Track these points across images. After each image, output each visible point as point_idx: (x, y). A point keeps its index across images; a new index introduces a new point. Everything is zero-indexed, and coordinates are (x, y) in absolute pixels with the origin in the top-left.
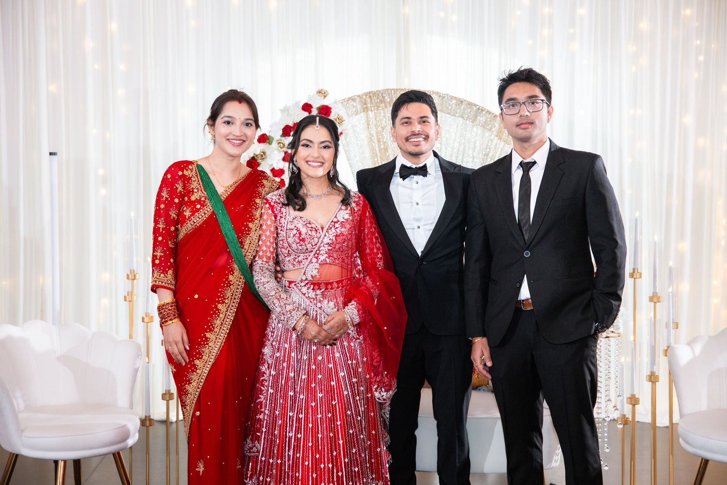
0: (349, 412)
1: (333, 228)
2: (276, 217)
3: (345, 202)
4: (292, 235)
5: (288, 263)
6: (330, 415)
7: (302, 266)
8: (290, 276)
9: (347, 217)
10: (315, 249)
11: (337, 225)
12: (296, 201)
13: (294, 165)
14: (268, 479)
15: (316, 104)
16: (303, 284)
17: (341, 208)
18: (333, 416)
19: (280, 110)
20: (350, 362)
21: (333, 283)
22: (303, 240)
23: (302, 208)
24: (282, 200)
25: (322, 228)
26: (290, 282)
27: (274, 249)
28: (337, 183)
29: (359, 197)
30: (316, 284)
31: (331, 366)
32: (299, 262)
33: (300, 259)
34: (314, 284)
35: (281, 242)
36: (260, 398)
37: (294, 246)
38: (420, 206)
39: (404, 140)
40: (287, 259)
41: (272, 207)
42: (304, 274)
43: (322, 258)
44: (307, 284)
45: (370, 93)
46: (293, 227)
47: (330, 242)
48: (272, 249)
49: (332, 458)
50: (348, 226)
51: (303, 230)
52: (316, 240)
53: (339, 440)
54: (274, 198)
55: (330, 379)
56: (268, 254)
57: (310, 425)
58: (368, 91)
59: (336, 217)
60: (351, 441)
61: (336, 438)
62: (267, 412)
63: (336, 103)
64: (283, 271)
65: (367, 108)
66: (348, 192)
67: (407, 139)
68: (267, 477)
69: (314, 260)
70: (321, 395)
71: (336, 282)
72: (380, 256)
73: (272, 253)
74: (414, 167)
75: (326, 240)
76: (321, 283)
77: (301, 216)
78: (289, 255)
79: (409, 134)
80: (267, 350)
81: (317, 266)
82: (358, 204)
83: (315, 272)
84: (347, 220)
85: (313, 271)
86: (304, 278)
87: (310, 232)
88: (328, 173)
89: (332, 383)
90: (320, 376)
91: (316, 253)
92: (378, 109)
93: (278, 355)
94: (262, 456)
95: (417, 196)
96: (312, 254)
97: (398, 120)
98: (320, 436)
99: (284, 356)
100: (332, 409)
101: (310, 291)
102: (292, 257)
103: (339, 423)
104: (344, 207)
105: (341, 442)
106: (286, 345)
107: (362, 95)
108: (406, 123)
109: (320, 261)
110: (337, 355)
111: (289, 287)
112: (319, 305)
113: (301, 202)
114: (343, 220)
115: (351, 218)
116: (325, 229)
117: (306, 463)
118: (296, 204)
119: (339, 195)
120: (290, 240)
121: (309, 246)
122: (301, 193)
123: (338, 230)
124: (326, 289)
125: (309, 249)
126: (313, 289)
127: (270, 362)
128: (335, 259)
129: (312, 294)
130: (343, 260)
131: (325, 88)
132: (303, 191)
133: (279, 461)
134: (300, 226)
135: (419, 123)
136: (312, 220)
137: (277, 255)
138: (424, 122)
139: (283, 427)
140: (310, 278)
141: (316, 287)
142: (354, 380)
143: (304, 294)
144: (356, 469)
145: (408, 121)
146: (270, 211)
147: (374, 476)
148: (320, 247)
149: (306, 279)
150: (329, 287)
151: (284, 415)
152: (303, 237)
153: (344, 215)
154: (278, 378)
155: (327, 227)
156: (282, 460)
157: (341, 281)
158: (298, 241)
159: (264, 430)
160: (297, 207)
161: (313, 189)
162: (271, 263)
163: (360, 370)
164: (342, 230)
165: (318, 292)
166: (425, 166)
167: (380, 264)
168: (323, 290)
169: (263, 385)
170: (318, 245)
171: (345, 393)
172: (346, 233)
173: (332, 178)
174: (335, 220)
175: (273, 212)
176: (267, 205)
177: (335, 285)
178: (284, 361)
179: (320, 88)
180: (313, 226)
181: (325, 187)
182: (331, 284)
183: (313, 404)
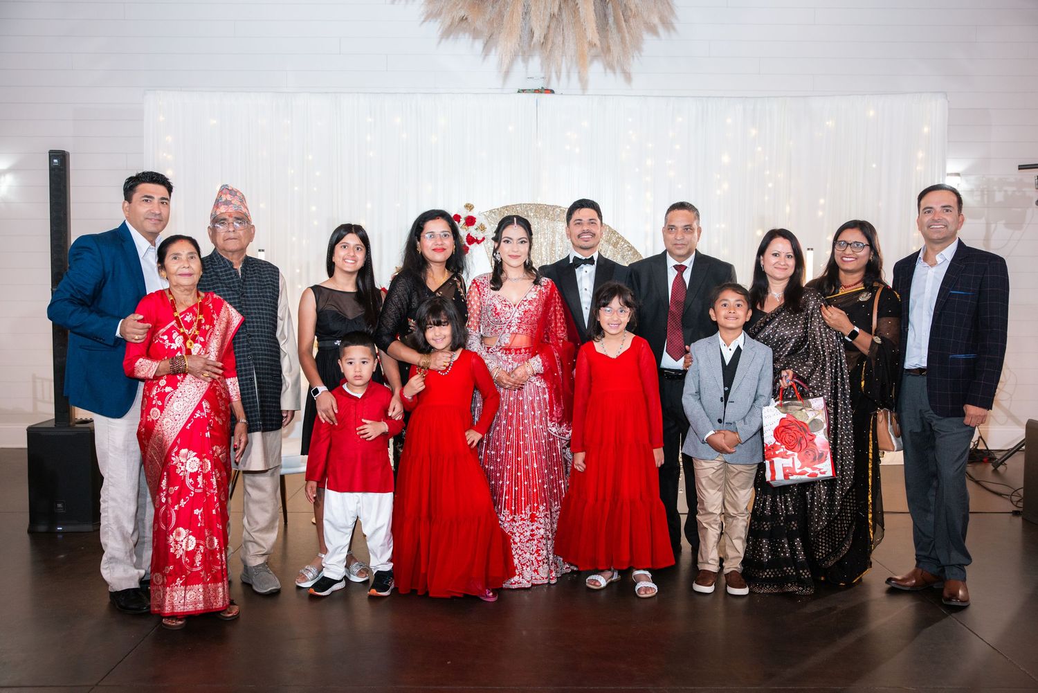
1: (522, 305)
2: (480, 294)
4: (490, 309)
5: (487, 331)
7: (497, 335)
8: (488, 342)
9: (536, 297)
10: (508, 322)
11: (525, 303)
15: (464, 214)
16: (498, 349)
17: (531, 290)
21: (521, 349)
22: (498, 314)
23: (499, 288)
25: (515, 306)
26: (488, 347)
27: (480, 319)
29: (548, 282)
30: (507, 350)
32: (496, 331)
33: (496, 329)
34: (506, 350)
35: (484, 315)
37: (491, 319)
38: (588, 292)
39: (576, 237)
40: (487, 328)
41: (478, 286)
42: (499, 341)
44: (501, 349)
45: (507, 207)
46: (491, 303)
47: (520, 316)
48: (478, 320)
50: (535, 304)
51: (499, 307)
52: (508, 315)
54: (480, 279)
56: (475, 324)
59: (526, 297)
63: (480, 213)
67: (579, 237)
69: (507, 330)
71: (525, 347)
73: (477, 323)
74: (584, 258)
75: (517, 315)
76: (512, 349)
77: (499, 294)
78: (488, 325)
79: (580, 233)
81: (509, 335)
82: (546, 287)
83: (507, 341)
84: (535, 299)
85: (506, 340)
86: (499, 345)
91: (508, 325)
95: (586, 283)
96: (505, 325)
97: (572, 222)
102: (490, 327)
109: (511, 331)
113: (500, 284)
114: (532, 299)
115: (539, 298)
116: (517, 306)
119: (531, 278)
120: (489, 314)
121: (503, 319)
122: (501, 277)
123: (527, 307)
124: (516, 354)
125: (503, 322)
126: (506, 354)
128: (524, 330)
129: (505, 357)
130: (532, 332)
131: (472, 203)
132: (503, 276)
134: (496, 302)
135: (589, 224)
136: (507, 299)
138: (592, 223)
140: (503, 345)
141: (508, 352)
143: (498, 358)
145: (580, 223)
146: (476, 290)
148: (511, 320)
149: (500, 346)
150: (518, 352)
152: (498, 311)
155: (518, 304)
157: (529, 348)
158: (494, 314)
161: (513, 273)
162: (478, 331)
164: (530, 307)
166: (592, 258)
170: (510, 318)
172: (533, 310)
174: (525, 299)
175: (479, 290)
176: (475, 285)
177: (523, 351)
179: (467, 203)
180: (507, 303)
181: (522, 273)
182: (520, 349)
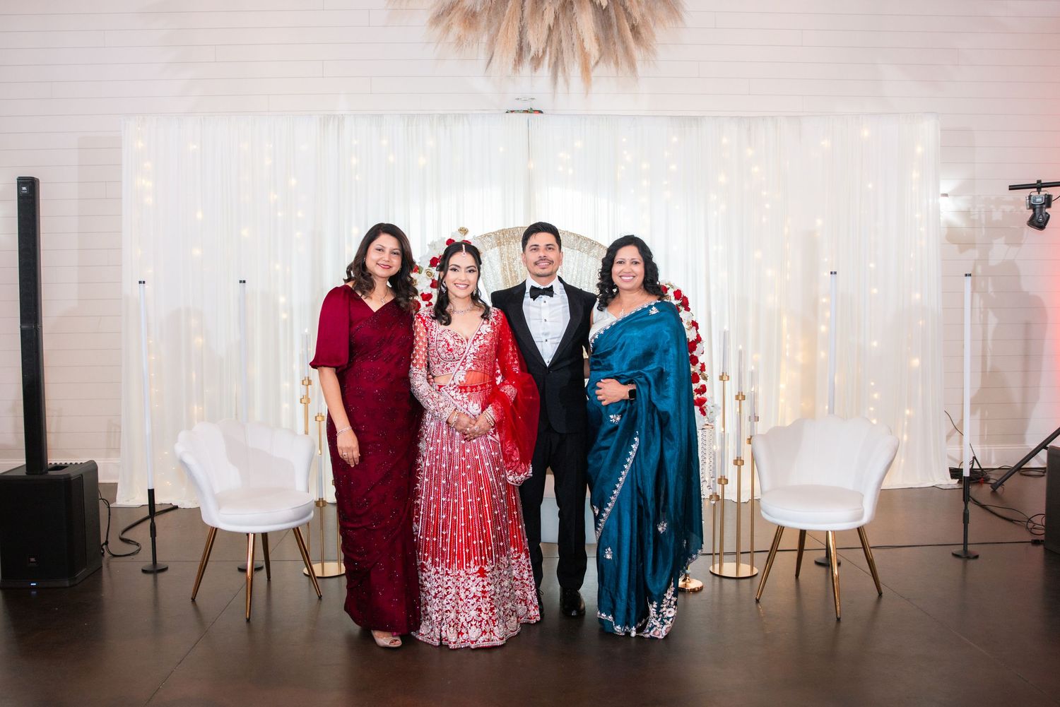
0: (494, 496)
1: (477, 340)
2: (427, 329)
3: (485, 316)
4: (441, 346)
5: (437, 368)
6: (479, 499)
7: (450, 373)
8: (441, 381)
9: (489, 330)
10: (462, 358)
11: (481, 338)
12: (444, 316)
13: (443, 286)
14: (426, 555)
16: (452, 388)
17: (483, 323)
18: (481, 499)
19: (429, 245)
20: (493, 454)
22: (451, 350)
23: (448, 322)
24: (432, 315)
25: (467, 340)
26: (440, 387)
27: (426, 357)
28: (479, 301)
29: (498, 313)
30: (462, 388)
31: (477, 457)
32: (448, 369)
33: (448, 366)
34: (461, 388)
35: (432, 352)
36: (417, 486)
37: (443, 355)
38: (548, 323)
39: (533, 265)
40: (437, 366)
42: (453, 379)
43: (468, 366)
44: (455, 388)
46: (442, 339)
47: (475, 352)
48: (424, 358)
49: (483, 536)
50: (489, 338)
51: (451, 342)
52: (462, 350)
53: (487, 520)
54: (426, 313)
55: (478, 468)
56: (421, 362)
57: (463, 508)
58: (501, 229)
60: (496, 521)
61: (485, 519)
62: (423, 498)
63: (474, 238)
64: (434, 377)
65: (500, 243)
66: (488, 308)
67: (536, 264)
68: (425, 553)
69: (462, 368)
70: (470, 483)
71: (480, 385)
72: (516, 362)
73: (424, 361)
74: (542, 288)
76: (467, 387)
77: (448, 329)
78: (439, 362)
79: (537, 259)
80: (422, 446)
81: (464, 372)
82: (496, 318)
83: (462, 379)
85: (460, 377)
86: (452, 383)
87: (456, 343)
88: (472, 294)
89: (479, 472)
90: (469, 467)
91: (463, 362)
92: (509, 244)
93: (431, 449)
94: (421, 535)
95: (545, 313)
96: (459, 362)
97: (528, 247)
98: (471, 517)
99: (437, 450)
100: (480, 494)
101: (458, 394)
102: (442, 364)
103: (487, 506)
104: (485, 322)
105: (489, 521)
106: (438, 441)
107: (497, 232)
108: (535, 249)
109: (466, 369)
110: (482, 448)
111: (439, 390)
112: (465, 406)
113: (447, 318)
114: (486, 333)
115: (492, 331)
116: (470, 342)
117: (460, 541)
118: (443, 319)
119: (480, 310)
120: (440, 350)
121: (456, 355)
122: (448, 309)
123: (482, 341)
124: (472, 391)
125: (456, 358)
127: (425, 456)
128: (479, 366)
129: (459, 397)
130: (486, 367)
131: (466, 227)
133: (435, 539)
134: (448, 338)
135: (546, 249)
136: (459, 334)
137: (428, 363)
138: (550, 249)
139: (437, 511)
140: (458, 383)
141: (463, 390)
142: (497, 469)
143: (453, 397)
144: (501, 544)
145: (536, 248)
146: (422, 325)
147: (516, 549)
148: (466, 356)
149: (455, 384)
150: (474, 389)
151: (437, 501)
152: (451, 347)
153: (486, 328)
154: (432, 469)
155: (472, 339)
156: (437, 538)
157: (484, 385)
158: (447, 351)
159: (421, 513)
160: (444, 322)
161: (459, 307)
162: (424, 369)
163: (501, 460)
164: (486, 341)
165: (464, 395)
166: (552, 287)
167: (516, 369)
168: (468, 393)
169: (419, 475)
170: (465, 354)
171: (491, 480)
172: (488, 345)
173: (475, 297)
174: (479, 333)
175: (425, 325)
176: (420, 320)
177: (479, 388)
178: (437, 455)
179: (462, 226)
180: (460, 338)
181: (470, 305)
182: (476, 387)
183: (465, 490)
